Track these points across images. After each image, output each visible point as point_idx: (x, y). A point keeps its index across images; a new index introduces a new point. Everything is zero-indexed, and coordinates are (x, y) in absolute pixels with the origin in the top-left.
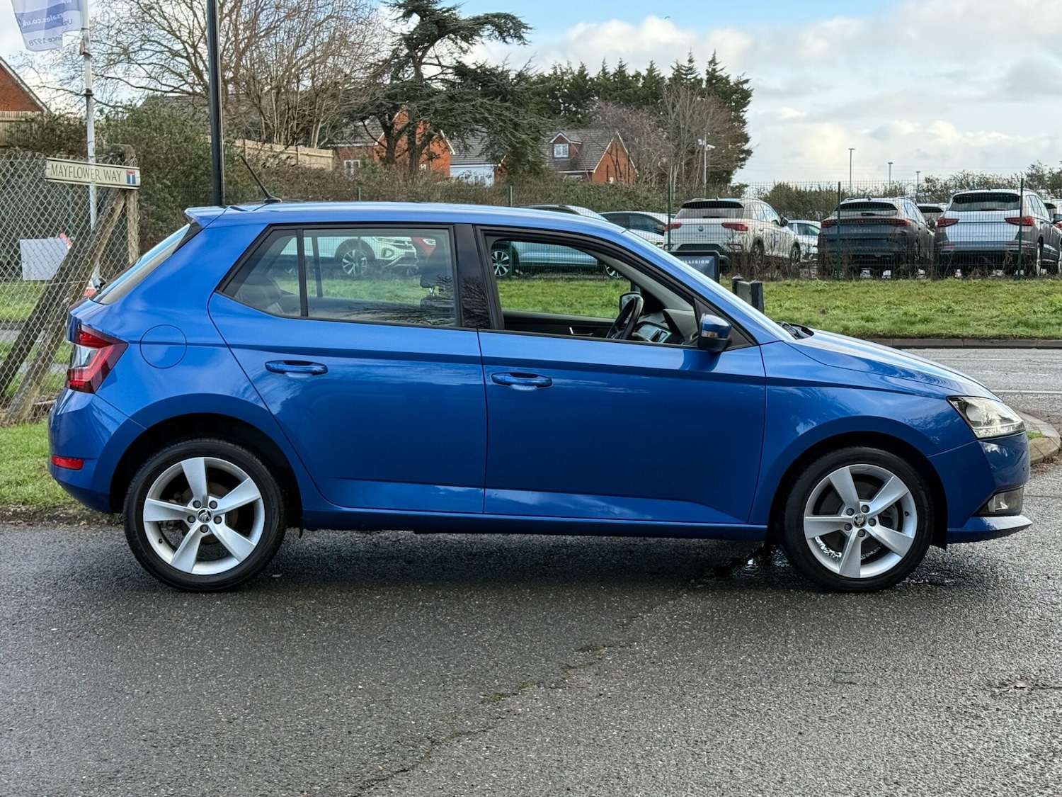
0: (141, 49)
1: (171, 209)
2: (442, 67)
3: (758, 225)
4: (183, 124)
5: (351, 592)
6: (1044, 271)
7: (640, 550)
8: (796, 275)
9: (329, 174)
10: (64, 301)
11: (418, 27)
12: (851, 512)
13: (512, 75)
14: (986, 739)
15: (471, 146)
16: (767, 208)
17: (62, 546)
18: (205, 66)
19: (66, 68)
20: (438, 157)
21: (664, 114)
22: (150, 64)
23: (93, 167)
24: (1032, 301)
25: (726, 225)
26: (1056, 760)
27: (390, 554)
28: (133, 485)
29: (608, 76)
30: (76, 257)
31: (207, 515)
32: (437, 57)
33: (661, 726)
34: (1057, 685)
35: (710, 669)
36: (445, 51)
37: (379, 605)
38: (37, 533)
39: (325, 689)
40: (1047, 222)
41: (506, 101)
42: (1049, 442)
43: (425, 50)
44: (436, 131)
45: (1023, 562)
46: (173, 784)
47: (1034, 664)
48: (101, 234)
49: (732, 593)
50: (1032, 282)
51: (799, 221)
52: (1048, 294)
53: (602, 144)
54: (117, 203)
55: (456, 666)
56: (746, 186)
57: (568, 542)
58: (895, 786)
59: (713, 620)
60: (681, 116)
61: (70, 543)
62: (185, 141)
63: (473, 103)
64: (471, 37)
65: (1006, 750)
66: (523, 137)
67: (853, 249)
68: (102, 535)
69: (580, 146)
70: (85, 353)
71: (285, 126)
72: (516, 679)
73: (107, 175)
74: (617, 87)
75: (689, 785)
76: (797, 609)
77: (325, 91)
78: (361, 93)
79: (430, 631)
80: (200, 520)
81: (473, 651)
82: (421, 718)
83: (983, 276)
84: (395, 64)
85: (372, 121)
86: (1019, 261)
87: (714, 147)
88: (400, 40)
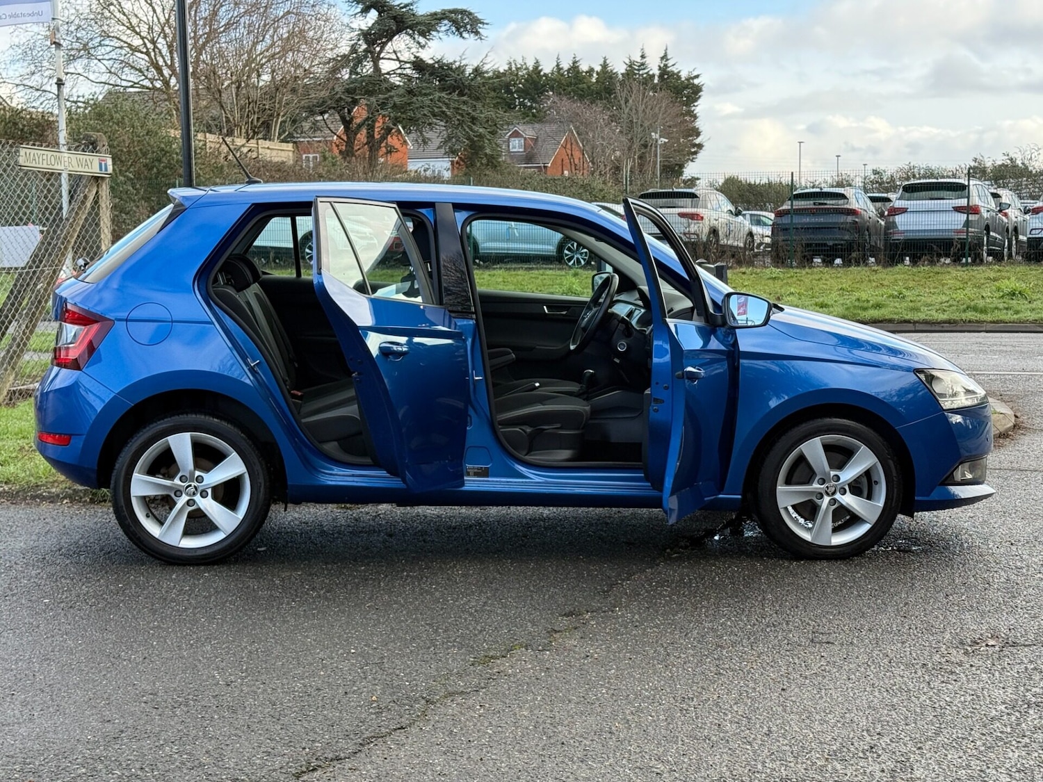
0: (100, 45)
1: (134, 201)
2: (400, 61)
3: (714, 215)
4: (145, 118)
5: (335, 563)
6: (990, 258)
7: (615, 522)
8: (750, 263)
9: (290, 167)
10: (38, 287)
11: (376, 22)
12: (823, 481)
13: (469, 70)
14: (963, 693)
15: (429, 139)
16: (722, 198)
17: (47, 523)
18: (165, 61)
19: (25, 64)
20: (397, 151)
21: (617, 109)
22: (110, 59)
23: (66, 155)
24: (979, 287)
25: (682, 215)
26: (1031, 712)
27: (371, 528)
28: (120, 460)
29: (562, 71)
30: (49, 244)
31: (194, 490)
32: (395, 52)
33: (648, 684)
34: (1027, 643)
35: (691, 631)
36: (402, 45)
37: (365, 575)
38: (20, 512)
39: (319, 653)
40: (993, 211)
41: (463, 95)
42: (1004, 418)
43: (383, 45)
44: (395, 125)
45: (986, 530)
46: (177, 742)
47: (1003, 624)
48: (74, 221)
49: (707, 562)
50: (979, 268)
51: (750, 212)
52: (995, 280)
53: (557, 139)
54: (89, 190)
55: (445, 631)
56: (698, 179)
57: (545, 515)
58: (877, 737)
59: (691, 586)
60: (634, 111)
61: (55, 520)
62: (147, 134)
63: (431, 97)
64: (429, 32)
65: (982, 703)
66: (481, 130)
67: (806, 238)
68: (85, 512)
69: (536, 140)
70: (71, 332)
71: (245, 119)
72: (504, 642)
73: (79, 162)
74: (571, 83)
75: (680, 738)
76: (771, 575)
77: (284, 86)
78: (320, 88)
79: (416, 598)
80: (187, 494)
81: (461, 617)
82: (415, 680)
83: (932, 263)
84: (353, 60)
85: (330, 115)
86: (967, 248)
87: (667, 141)
88: (359, 35)
